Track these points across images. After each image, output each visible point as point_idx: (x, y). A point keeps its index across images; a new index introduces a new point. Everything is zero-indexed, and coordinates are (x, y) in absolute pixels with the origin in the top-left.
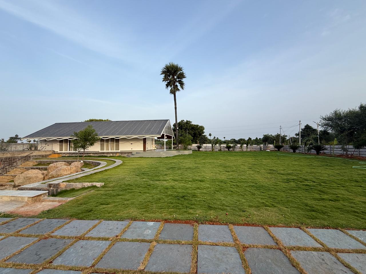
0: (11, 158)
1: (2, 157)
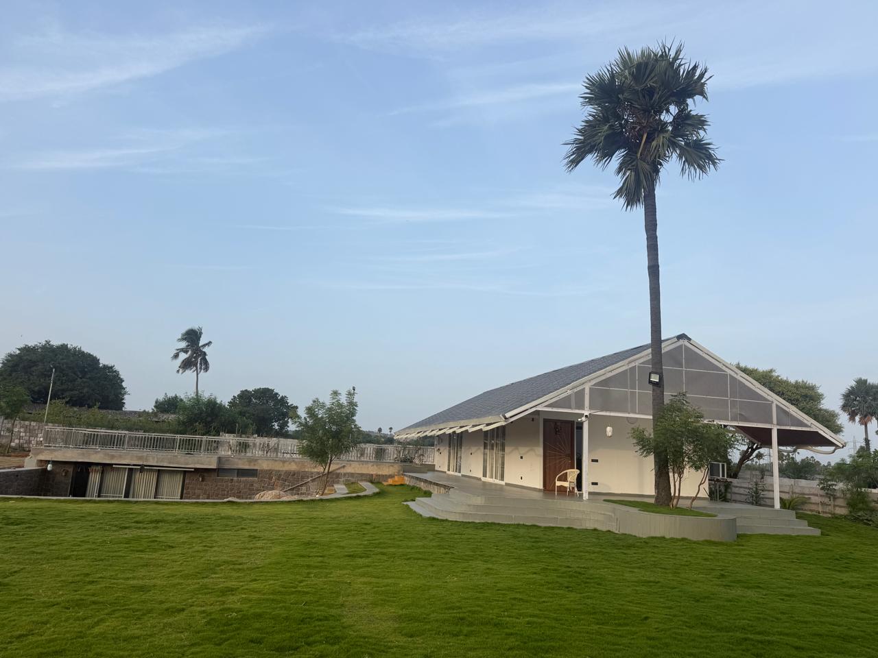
0: (299, 473)
1: (281, 469)
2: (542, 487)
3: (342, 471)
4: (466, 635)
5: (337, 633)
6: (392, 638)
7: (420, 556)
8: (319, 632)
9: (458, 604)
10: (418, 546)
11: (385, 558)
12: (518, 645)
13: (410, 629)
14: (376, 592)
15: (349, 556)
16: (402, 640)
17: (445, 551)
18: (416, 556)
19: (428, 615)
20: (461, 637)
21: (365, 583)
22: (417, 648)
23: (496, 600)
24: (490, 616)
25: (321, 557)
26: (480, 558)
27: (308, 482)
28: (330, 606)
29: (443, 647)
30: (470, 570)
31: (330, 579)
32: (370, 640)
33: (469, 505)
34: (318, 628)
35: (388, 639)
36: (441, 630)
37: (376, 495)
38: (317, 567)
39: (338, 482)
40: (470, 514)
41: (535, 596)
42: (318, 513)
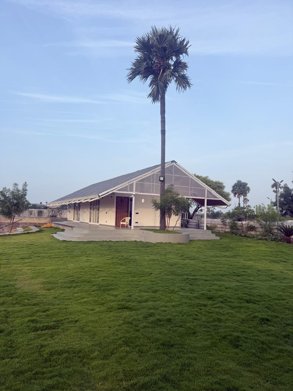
2: (115, 225)
3: (20, 222)
4: (74, 287)
5: (12, 292)
6: (40, 292)
7: (57, 256)
8: (3, 292)
9: (72, 275)
10: (56, 252)
11: (39, 258)
12: (97, 289)
13: (48, 287)
14: (33, 273)
15: (22, 259)
16: (44, 292)
17: (68, 254)
18: (55, 257)
19: (58, 281)
20: (72, 288)
21: (28, 269)
22: (51, 295)
23: (89, 272)
24: (86, 279)
25: (7, 259)
26: (85, 255)
27: (3, 227)
28: (10, 281)
29: (63, 293)
30: (79, 260)
31: (11, 269)
32: (29, 293)
33: (82, 234)
34: (2, 290)
35: (37, 292)
36: (63, 286)
37: (37, 232)
38: (5, 264)
39: (18, 227)
40: (82, 238)
41: (107, 269)
42: (7, 240)
